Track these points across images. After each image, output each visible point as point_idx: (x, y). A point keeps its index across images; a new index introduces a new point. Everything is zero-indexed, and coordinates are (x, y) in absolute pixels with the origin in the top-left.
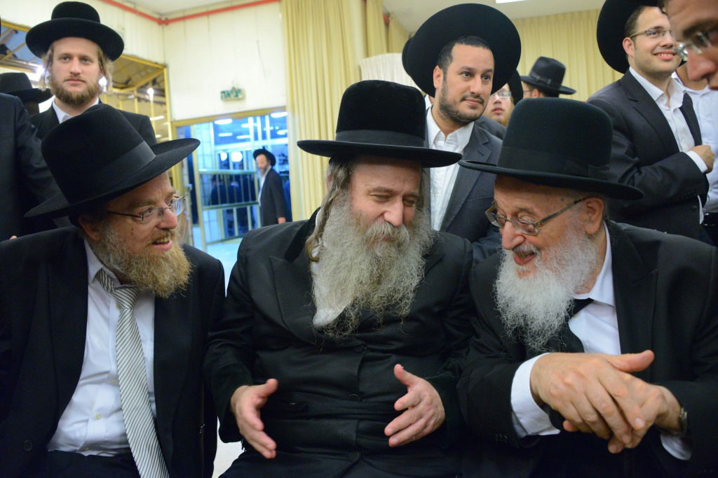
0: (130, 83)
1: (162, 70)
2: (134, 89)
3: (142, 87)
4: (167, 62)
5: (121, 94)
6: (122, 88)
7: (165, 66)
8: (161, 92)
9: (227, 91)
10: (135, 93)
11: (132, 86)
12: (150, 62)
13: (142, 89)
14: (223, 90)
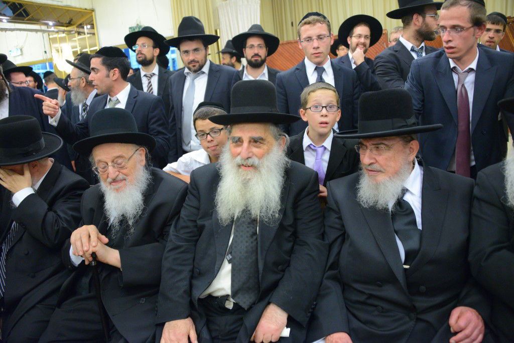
0: (72, 23)
1: (92, 13)
2: (75, 26)
3: (81, 24)
4: (94, 7)
5: (66, 31)
6: (67, 26)
7: (93, 10)
8: (93, 27)
9: (133, 27)
10: (75, 29)
11: (74, 25)
12: (81, 9)
13: (81, 26)
14: (130, 26)
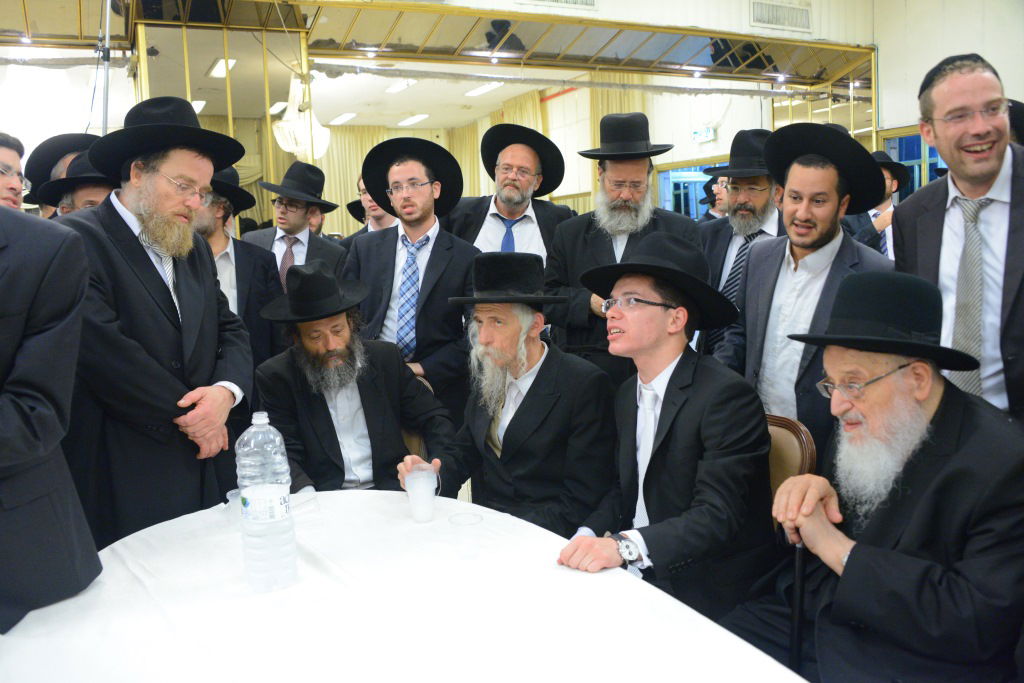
0: (823, 76)
1: (870, 54)
2: (829, 84)
3: (843, 79)
4: (876, 43)
5: (809, 93)
6: (812, 84)
7: (873, 49)
8: (867, 84)
10: (829, 90)
11: (827, 80)
12: (848, 46)
13: (843, 83)
